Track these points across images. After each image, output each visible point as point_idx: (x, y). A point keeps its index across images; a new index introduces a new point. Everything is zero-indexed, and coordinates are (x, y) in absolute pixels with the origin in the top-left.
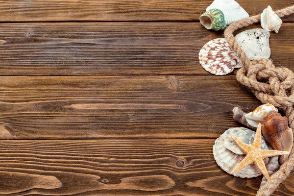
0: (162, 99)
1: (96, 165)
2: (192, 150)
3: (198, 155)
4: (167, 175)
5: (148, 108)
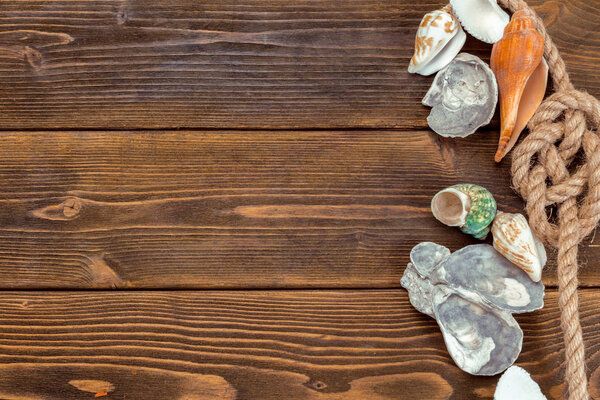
0: (425, 194)
4: (437, 373)
5: (396, 217)
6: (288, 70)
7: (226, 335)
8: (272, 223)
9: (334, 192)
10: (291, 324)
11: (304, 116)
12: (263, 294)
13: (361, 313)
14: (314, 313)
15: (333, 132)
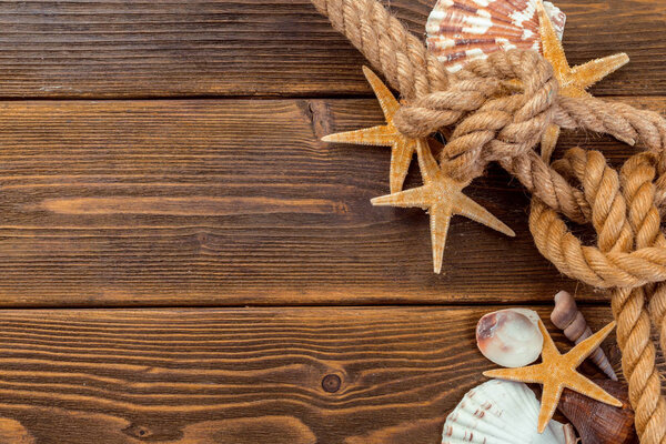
0: (288, 181)
1: (117, 387)
2: (363, 342)
3: (378, 356)
4: (296, 416)
5: (250, 212)
6: (116, 21)
8: (90, 220)
9: (172, 180)
10: (109, 353)
11: (137, 80)
12: (73, 313)
13: (200, 339)
14: (138, 338)
15: (172, 102)
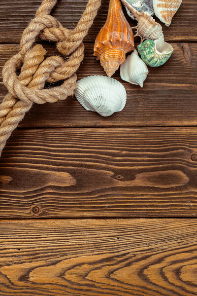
0: (174, 76)
1: (108, 159)
4: (181, 170)
5: (160, 89)
7: (70, 151)
12: (89, 130)
13: (141, 140)
14: (116, 139)
